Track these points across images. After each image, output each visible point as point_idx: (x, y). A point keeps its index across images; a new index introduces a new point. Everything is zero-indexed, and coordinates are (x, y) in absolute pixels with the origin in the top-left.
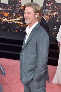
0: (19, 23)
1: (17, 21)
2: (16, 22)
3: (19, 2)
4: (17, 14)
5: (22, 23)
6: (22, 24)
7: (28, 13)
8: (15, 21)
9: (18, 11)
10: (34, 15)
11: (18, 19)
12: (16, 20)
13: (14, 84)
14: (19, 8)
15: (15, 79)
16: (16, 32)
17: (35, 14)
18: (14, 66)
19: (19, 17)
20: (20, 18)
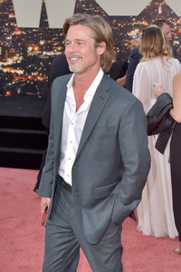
0: (13, 71)
1: (8, 66)
2: (5, 70)
3: (10, 16)
4: (7, 48)
5: (20, 72)
6: (21, 75)
7: (79, 42)
8: (3, 66)
9: (9, 40)
10: (93, 47)
11: (10, 62)
12: (5, 64)
13: (10, 229)
14: (10, 33)
15: (12, 217)
16: (9, 96)
17: (96, 47)
18: (8, 184)
19: (11, 56)
20: (16, 58)
